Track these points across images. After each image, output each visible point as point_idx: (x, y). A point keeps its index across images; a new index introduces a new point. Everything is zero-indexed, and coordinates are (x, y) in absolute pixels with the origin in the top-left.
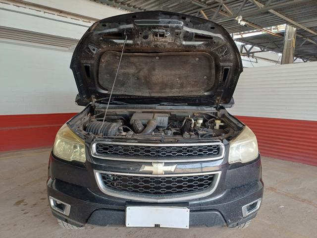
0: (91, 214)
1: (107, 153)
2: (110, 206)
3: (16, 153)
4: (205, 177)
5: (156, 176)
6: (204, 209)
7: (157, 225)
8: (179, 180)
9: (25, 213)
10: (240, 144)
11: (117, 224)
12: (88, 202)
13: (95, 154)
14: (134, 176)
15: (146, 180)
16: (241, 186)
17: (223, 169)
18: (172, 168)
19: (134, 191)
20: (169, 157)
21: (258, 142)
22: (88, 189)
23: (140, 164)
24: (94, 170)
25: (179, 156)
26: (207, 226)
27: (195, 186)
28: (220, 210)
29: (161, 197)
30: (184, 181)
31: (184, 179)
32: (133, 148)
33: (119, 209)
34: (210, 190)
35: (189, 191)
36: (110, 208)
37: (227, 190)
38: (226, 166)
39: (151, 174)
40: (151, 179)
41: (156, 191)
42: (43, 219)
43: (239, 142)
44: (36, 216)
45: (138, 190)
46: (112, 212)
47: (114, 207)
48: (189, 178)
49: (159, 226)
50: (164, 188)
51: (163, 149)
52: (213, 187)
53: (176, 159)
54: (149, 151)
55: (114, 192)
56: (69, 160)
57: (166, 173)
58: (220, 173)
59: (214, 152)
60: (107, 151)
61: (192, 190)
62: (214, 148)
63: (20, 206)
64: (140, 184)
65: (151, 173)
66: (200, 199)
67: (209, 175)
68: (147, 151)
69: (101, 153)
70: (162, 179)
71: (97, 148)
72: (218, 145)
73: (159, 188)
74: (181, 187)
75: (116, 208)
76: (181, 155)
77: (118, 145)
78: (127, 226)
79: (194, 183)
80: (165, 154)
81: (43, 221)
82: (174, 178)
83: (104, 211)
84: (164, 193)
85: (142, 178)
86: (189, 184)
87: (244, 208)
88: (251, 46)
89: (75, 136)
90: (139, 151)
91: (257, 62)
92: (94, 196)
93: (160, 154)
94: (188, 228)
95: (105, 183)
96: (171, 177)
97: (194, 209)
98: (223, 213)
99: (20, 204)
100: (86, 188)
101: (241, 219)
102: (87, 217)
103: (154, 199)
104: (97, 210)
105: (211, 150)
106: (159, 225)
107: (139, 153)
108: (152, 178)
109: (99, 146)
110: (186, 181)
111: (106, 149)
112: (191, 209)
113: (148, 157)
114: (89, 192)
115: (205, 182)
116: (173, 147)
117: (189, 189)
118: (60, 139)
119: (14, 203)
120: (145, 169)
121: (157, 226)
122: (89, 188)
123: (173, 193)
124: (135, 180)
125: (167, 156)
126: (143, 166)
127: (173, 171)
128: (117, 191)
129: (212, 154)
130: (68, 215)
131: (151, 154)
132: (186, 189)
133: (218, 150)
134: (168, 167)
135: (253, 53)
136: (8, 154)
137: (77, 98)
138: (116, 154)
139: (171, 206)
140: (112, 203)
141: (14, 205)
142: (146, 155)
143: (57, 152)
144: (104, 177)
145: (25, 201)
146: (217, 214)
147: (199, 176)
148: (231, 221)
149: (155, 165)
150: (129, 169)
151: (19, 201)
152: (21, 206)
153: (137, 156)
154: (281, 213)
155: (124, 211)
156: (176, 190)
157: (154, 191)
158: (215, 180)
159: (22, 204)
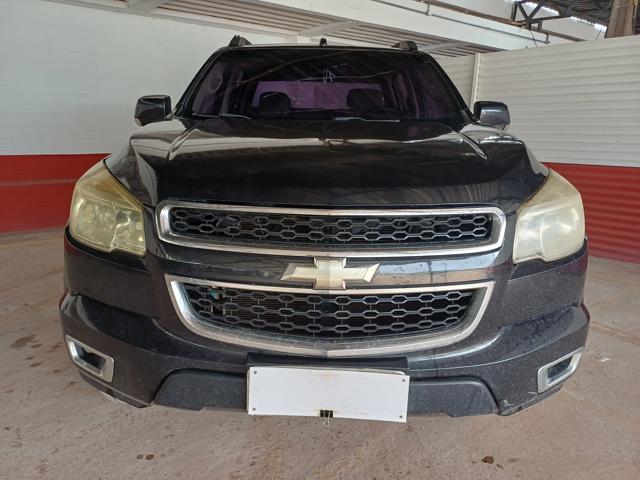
0: (163, 382)
1: (197, 232)
2: (207, 364)
3: (26, 236)
4: (450, 296)
5: (325, 292)
6: (446, 374)
7: (327, 412)
8: (385, 303)
9: (34, 365)
10: (541, 212)
11: (226, 406)
12: (153, 353)
13: (167, 235)
14: (268, 293)
15: (299, 302)
16: (538, 319)
17: (498, 277)
18: (367, 274)
19: (268, 329)
20: (359, 244)
21: (585, 208)
22: (154, 321)
23: (284, 261)
24: (167, 277)
25: (386, 244)
26: (452, 416)
27: (423, 318)
28: (484, 378)
29: (335, 344)
30: (396, 306)
31: (395, 299)
32: (264, 221)
33: (232, 371)
34: (462, 329)
35: (408, 330)
36: (209, 367)
37: (503, 328)
38: (506, 268)
39: (312, 287)
40: (311, 300)
41: (322, 328)
42: (71, 379)
43: (537, 209)
44: (56, 372)
45: (278, 325)
46: (211, 377)
47: (220, 365)
48: (408, 299)
49: (331, 416)
50: (345, 322)
51: (345, 222)
52: (471, 323)
53: (376, 251)
54: (306, 229)
55: (216, 330)
56: (106, 250)
57: (350, 285)
58: (490, 286)
59: (476, 233)
60: (198, 228)
61: (416, 329)
62: (477, 221)
63: (24, 348)
64: (283, 312)
65: (311, 284)
66: (435, 351)
67: (462, 291)
68: (301, 229)
69: (183, 233)
70: (338, 300)
71: (173, 219)
72: (487, 215)
73: (333, 322)
74: (387, 320)
75: (224, 370)
76: (390, 240)
77: (224, 214)
78: (251, 412)
79: (422, 312)
80: (347, 236)
81: (72, 383)
82: (371, 299)
83: (194, 376)
84: (344, 335)
85: (288, 296)
86: (408, 313)
87: (542, 370)
88: (535, 5)
89: (119, 190)
90: (280, 228)
91: (547, 42)
92: (169, 340)
93: (335, 237)
94: (404, 420)
95: (195, 308)
96: (364, 295)
97: (420, 376)
98: (492, 386)
99: (24, 345)
100: (150, 319)
101: (532, 396)
102: (153, 388)
103: (318, 348)
104: (175, 372)
105: (470, 227)
106: (332, 412)
107: (279, 234)
108: (313, 298)
109: (179, 214)
110: (402, 306)
111: (197, 222)
112: (413, 375)
113: (303, 243)
114: (157, 329)
115: (450, 309)
116: (371, 217)
117: (407, 326)
118: (84, 196)
119: (13, 342)
120: (294, 275)
121: (326, 414)
122: (157, 319)
123: (367, 334)
124: (272, 300)
125: (354, 241)
126: (291, 265)
127: (369, 280)
128: (224, 327)
129: (472, 237)
130: (110, 380)
131: (312, 235)
132: (402, 326)
133: (487, 228)
134: (354, 270)
135: (539, 21)
136: (12, 237)
137: (138, 108)
138: (220, 236)
139: (363, 366)
140: (214, 358)
141: (13, 346)
142: (299, 240)
143: (77, 228)
144: (191, 293)
145: (36, 339)
146: (477, 389)
147: (434, 293)
148: (509, 402)
149: (320, 264)
150: (259, 275)
151: (24, 339)
152: (27, 349)
153: (275, 242)
154: (605, 375)
155: (244, 376)
156: (374, 328)
157: (318, 328)
158: (476, 303)
159: (30, 344)
